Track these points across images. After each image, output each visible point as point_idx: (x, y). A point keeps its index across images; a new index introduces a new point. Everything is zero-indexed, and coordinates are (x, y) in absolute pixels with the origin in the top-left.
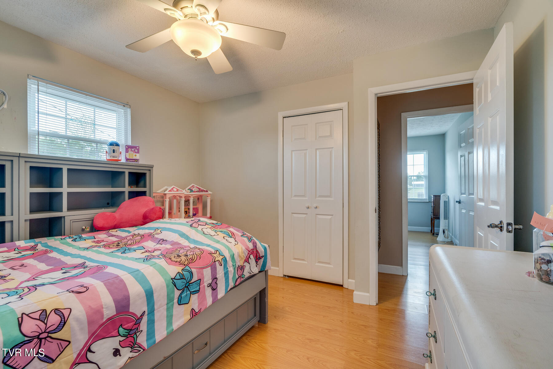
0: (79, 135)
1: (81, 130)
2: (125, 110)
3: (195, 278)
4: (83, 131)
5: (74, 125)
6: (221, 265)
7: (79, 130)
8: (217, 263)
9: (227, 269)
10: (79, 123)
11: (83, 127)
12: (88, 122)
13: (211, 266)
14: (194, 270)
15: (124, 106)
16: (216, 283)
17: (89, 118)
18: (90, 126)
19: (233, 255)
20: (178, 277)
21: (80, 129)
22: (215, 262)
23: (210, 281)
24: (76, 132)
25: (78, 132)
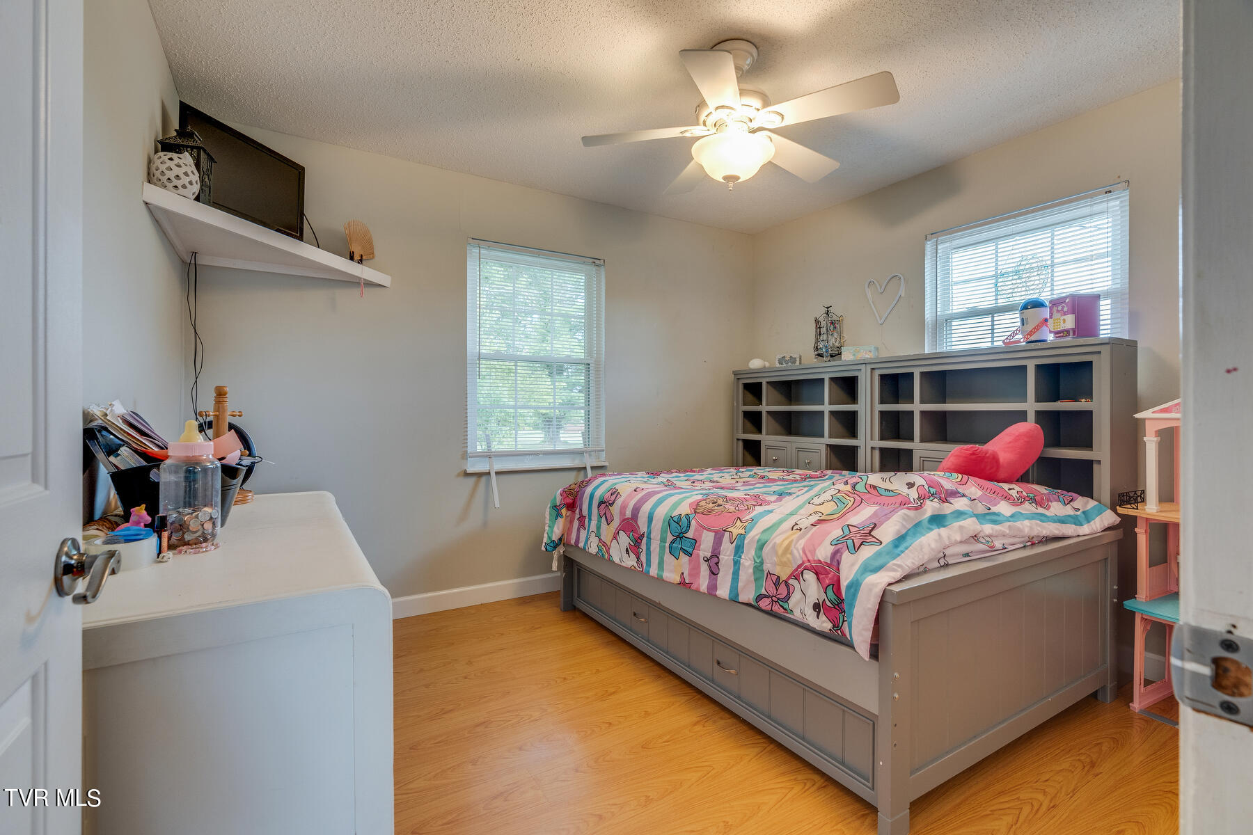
0: (1018, 298)
1: (1020, 290)
2: (1122, 199)
3: (690, 534)
4: (1024, 289)
5: (1007, 283)
6: (732, 543)
7: (1016, 290)
8: (727, 534)
9: (740, 557)
10: (1015, 277)
11: (1023, 280)
12: (1033, 268)
13: (716, 532)
14: (693, 523)
15: (1106, 193)
16: (716, 564)
17: (1033, 258)
18: (1036, 273)
19: (763, 542)
20: (675, 519)
21: (1017, 287)
22: (725, 531)
23: (708, 555)
24: (1010, 295)
25: (1014, 295)
